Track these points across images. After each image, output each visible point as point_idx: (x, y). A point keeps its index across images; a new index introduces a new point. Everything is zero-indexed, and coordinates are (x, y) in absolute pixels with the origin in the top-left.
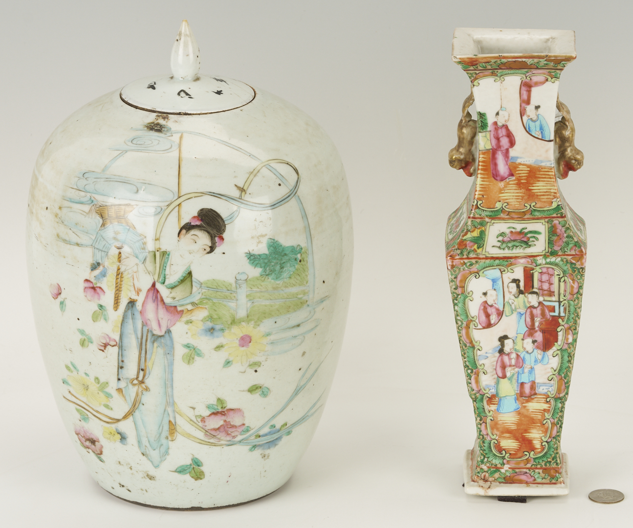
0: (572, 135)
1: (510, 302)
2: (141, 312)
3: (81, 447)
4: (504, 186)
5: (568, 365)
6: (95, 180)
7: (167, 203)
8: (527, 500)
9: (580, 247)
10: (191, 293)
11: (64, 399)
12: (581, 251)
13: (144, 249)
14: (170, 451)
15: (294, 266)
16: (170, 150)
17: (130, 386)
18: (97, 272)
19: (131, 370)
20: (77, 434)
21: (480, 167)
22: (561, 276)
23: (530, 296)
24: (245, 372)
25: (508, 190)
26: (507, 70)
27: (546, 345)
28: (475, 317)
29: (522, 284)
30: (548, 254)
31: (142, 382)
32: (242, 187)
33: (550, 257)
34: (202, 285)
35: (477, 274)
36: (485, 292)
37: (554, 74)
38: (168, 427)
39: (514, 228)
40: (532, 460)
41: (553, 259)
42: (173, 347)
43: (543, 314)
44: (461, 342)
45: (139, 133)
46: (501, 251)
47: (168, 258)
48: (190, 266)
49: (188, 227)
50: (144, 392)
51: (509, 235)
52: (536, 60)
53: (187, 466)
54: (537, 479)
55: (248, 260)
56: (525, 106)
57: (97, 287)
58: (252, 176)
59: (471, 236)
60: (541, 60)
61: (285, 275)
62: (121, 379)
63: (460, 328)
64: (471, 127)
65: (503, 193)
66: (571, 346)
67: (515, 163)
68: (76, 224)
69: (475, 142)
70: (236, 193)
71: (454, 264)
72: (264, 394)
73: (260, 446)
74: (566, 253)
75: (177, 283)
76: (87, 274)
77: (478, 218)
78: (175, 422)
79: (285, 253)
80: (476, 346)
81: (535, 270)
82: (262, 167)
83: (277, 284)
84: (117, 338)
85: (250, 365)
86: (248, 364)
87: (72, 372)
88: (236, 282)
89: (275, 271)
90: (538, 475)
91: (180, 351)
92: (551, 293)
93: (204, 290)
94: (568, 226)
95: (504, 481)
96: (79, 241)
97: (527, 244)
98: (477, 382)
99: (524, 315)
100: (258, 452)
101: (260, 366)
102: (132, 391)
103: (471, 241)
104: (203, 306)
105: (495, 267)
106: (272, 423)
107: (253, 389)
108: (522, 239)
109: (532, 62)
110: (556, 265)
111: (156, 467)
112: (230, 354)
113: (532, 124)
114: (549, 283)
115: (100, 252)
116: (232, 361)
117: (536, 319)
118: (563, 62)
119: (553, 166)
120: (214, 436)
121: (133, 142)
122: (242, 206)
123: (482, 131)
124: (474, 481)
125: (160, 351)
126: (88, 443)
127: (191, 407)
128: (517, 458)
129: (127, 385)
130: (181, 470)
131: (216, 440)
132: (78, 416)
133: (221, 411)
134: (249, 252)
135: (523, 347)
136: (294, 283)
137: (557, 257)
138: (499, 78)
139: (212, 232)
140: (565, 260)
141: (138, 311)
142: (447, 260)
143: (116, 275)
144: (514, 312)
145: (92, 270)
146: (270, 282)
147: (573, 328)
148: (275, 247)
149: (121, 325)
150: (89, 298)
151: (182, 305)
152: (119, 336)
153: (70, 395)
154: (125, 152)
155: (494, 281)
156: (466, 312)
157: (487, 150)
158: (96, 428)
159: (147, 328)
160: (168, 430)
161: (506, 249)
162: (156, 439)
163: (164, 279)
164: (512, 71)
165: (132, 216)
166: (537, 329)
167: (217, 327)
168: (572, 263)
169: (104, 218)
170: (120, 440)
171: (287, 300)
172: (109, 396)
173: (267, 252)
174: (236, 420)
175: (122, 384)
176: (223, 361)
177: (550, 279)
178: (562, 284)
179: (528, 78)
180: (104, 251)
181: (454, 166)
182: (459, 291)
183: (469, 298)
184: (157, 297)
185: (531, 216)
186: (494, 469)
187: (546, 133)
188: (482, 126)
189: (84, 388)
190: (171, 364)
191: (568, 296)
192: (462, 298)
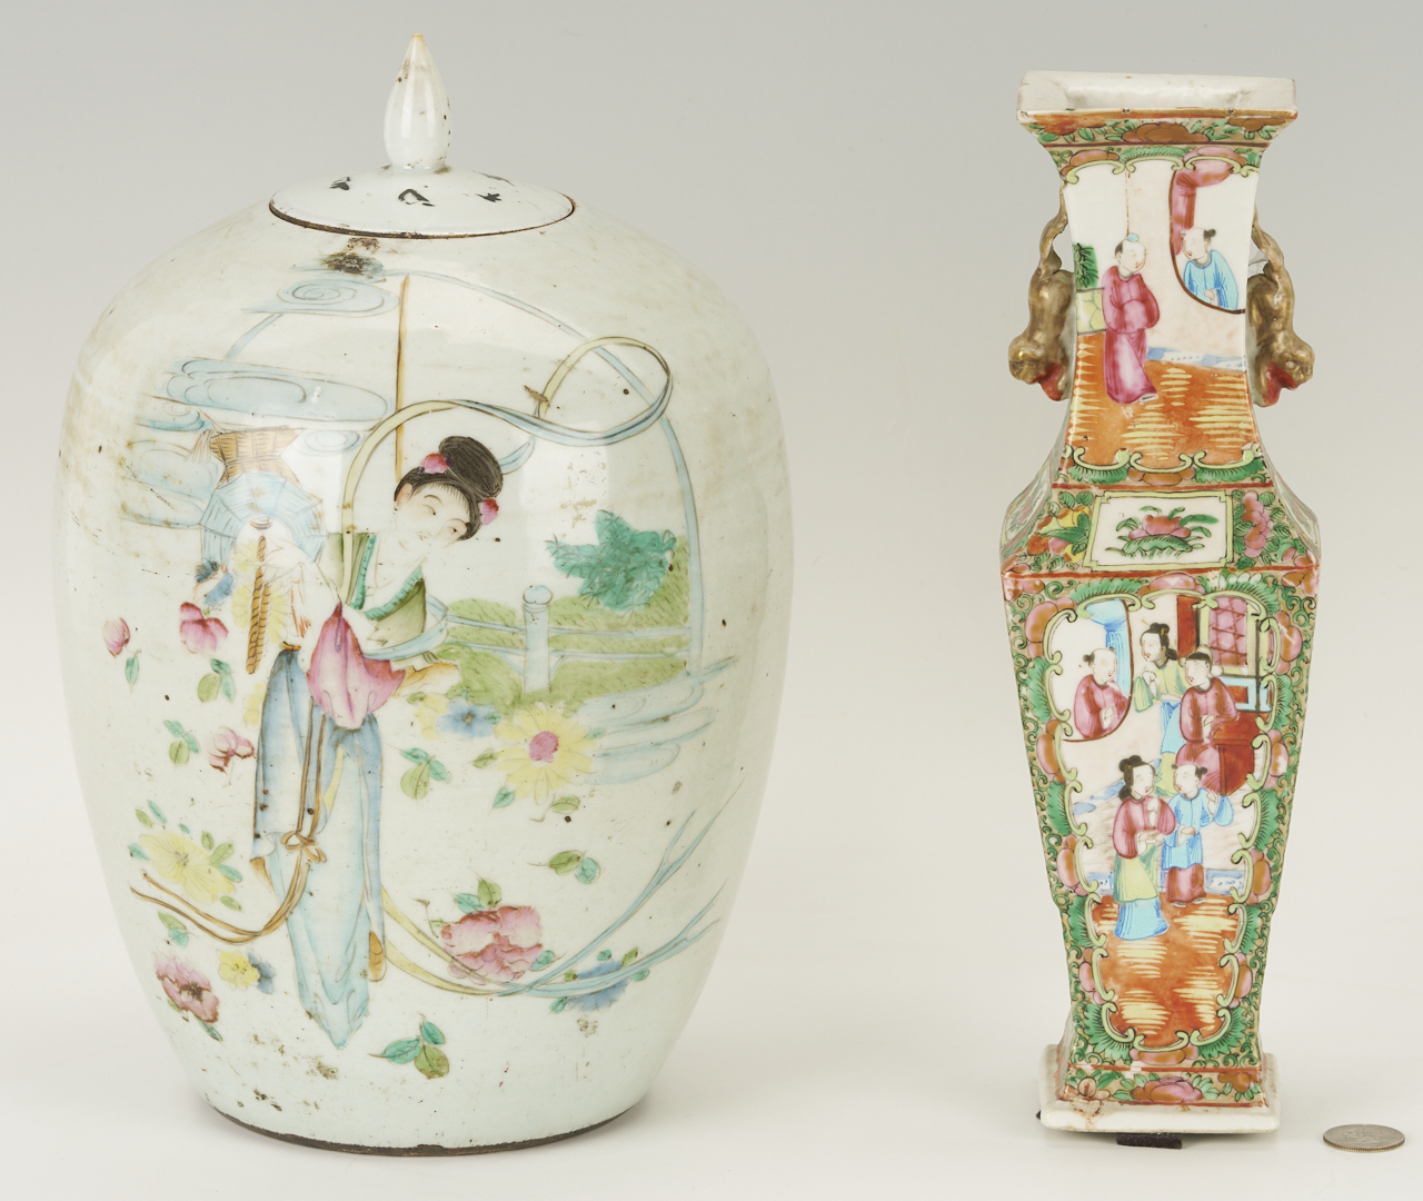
0: (1288, 304)
1: (1147, 677)
2: (308, 675)
3: (171, 1009)
4: (1134, 414)
5: (1276, 826)
6: (210, 376)
7: (372, 424)
8: (1183, 1145)
9: (1304, 550)
10: (422, 631)
11: (133, 896)
12: (1308, 560)
13: (317, 528)
14: (372, 1007)
15: (656, 577)
16: (379, 310)
17: (282, 850)
18: (210, 585)
19: (284, 813)
20: (161, 978)
21: (1080, 372)
22: (1261, 618)
23: (1191, 664)
24: (542, 820)
25: (1143, 423)
26: (1141, 146)
27: (1228, 781)
28: (1067, 713)
29: (1173, 636)
30: (1232, 566)
31: (309, 841)
32: (540, 392)
33: (1238, 573)
34: (449, 613)
35: (1071, 612)
36: (1089, 654)
37: (1246, 156)
38: (368, 948)
39: (1155, 509)
40: (1196, 1050)
41: (1243, 578)
42: (379, 757)
43: (1221, 707)
44: (1035, 772)
45: (311, 276)
46: (1127, 560)
47: (371, 549)
48: (420, 567)
49: (417, 478)
50: (314, 865)
51: (1145, 524)
52: (1206, 122)
53: (409, 1042)
54: (1206, 1095)
55: (553, 559)
56: (1182, 232)
57: (210, 620)
58: (563, 370)
59: (1058, 527)
60: (1218, 121)
61: (636, 597)
62: (262, 834)
63: (1032, 738)
64: (1059, 285)
65: (1131, 431)
66: (1284, 782)
67: (1158, 362)
68: (166, 477)
69: (1068, 318)
70: (527, 406)
71: (1020, 588)
72: (587, 876)
73: (575, 999)
74: (1273, 564)
75: (392, 607)
76: (189, 590)
77: (1075, 487)
78: (384, 937)
79: (636, 545)
80: (1067, 782)
81: (1203, 603)
82: (587, 352)
83: (618, 617)
84: (254, 739)
85: (554, 805)
86: (549, 802)
87: (151, 826)
88: (524, 608)
89: (614, 586)
90: (1209, 1085)
91: (396, 767)
92: (1239, 658)
93: (451, 625)
94: (1278, 505)
95: (1131, 1099)
96: (171, 516)
97: (1184, 543)
98: (1071, 865)
99: (1178, 709)
100: (571, 1015)
101: (577, 807)
102: (287, 862)
103: (1059, 538)
104: (448, 662)
105: (1113, 596)
106: (603, 947)
107: (561, 862)
108: (1174, 534)
109: (1198, 126)
110: (1251, 591)
111: (340, 1045)
112: (509, 776)
113: (1197, 273)
114: (1234, 634)
115: (218, 537)
116: (513, 793)
117: (1204, 718)
118: (1267, 127)
119: (1244, 369)
120: (471, 970)
121: (297, 294)
122: (541, 433)
123: (1083, 288)
124: (1062, 1099)
125: (352, 766)
126: (185, 997)
127: (419, 901)
128: (1160, 1046)
129: (276, 850)
130: (395, 1054)
131: (476, 981)
132: (163, 931)
133: (488, 910)
134: (554, 540)
135: (1175, 784)
136: (657, 617)
137: (1252, 573)
138: (1122, 166)
139: (470, 490)
140: (1270, 580)
141: (302, 671)
142: (1003, 580)
143: (252, 590)
144: (1154, 701)
145: (199, 581)
146: (601, 613)
147: (1289, 741)
148: (614, 530)
149: (264, 706)
150: (192, 645)
151: (403, 659)
152: (258, 732)
153: (145, 882)
154: (276, 315)
155: (1110, 628)
156: (1045, 701)
157: (1096, 331)
158: (203, 958)
159: (322, 713)
160: (367, 954)
161: (1138, 554)
162: (339, 978)
163: (361, 596)
164: (1152, 149)
165: (292, 455)
166: (1207, 741)
167: (482, 711)
168: (1286, 587)
169: (227, 461)
170: (257, 983)
171: (641, 656)
172: (233, 876)
173: (596, 542)
174: (521, 935)
175: (264, 847)
176: (493, 792)
177: (1238, 625)
178: (1264, 636)
179: (1187, 164)
180: (226, 536)
181: (1022, 374)
182: (1031, 651)
183: (1053, 667)
184: (344, 640)
185: (1194, 483)
186: (1109, 1072)
187: (1229, 293)
188: (1083, 277)
189: (178, 862)
190: (375, 798)
191: (1278, 665)
192: (1038, 667)
